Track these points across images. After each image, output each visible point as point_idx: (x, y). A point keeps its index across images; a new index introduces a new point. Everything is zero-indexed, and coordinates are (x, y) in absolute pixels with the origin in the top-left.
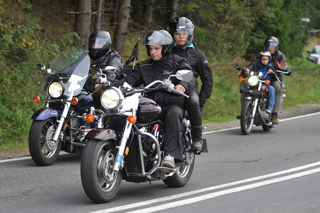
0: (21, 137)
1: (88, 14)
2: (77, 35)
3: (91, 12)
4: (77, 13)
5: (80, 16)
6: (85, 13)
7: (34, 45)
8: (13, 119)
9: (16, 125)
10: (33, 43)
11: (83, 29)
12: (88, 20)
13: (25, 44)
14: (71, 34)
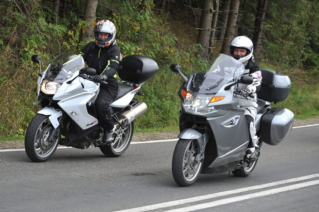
0: (168, 121)
1: (209, 30)
2: (201, 46)
3: (211, 29)
4: (201, 29)
5: (203, 32)
6: (207, 30)
7: (175, 53)
8: (163, 107)
9: (164, 112)
10: (174, 51)
11: (205, 41)
12: (208, 35)
13: (168, 51)
14: (197, 45)
